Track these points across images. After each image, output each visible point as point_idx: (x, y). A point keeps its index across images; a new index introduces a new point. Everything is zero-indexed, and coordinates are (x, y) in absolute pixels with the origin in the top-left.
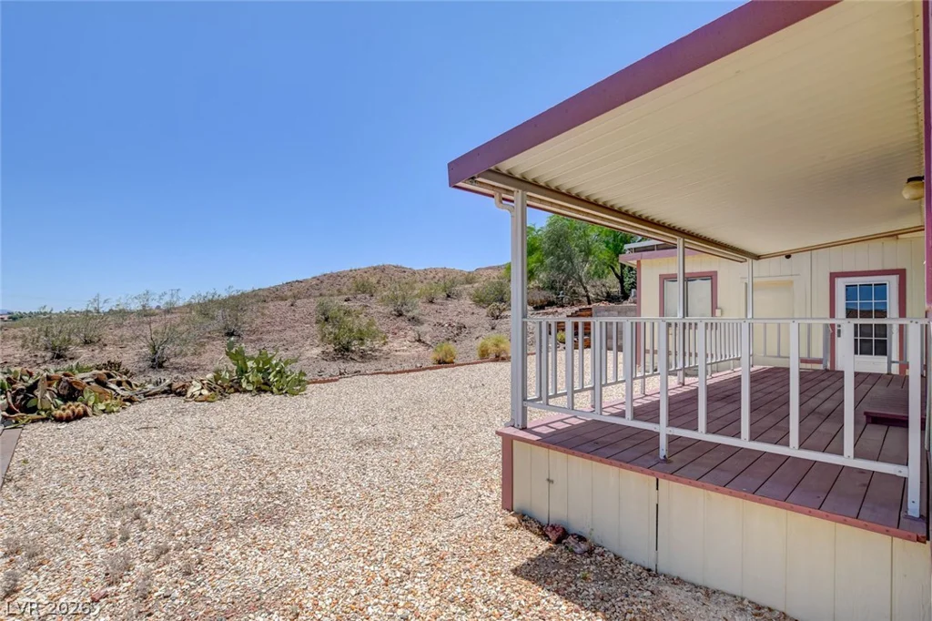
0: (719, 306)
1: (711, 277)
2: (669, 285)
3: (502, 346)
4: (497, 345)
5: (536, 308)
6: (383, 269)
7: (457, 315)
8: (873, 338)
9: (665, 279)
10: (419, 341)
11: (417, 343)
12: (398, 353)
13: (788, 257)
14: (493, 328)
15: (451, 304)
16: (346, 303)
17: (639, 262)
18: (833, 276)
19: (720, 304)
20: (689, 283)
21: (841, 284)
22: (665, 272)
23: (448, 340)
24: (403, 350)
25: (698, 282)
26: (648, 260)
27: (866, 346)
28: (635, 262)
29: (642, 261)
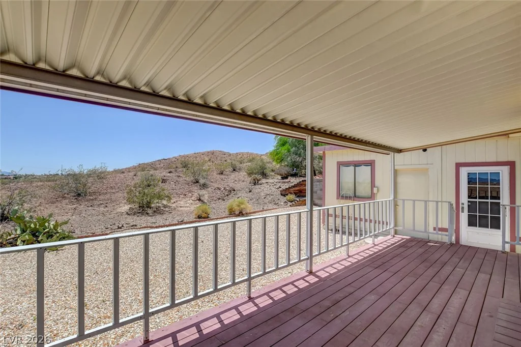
0: (376, 185)
1: (371, 164)
2: (343, 169)
3: (242, 206)
4: (239, 206)
5: (283, 178)
6: (213, 153)
7: (233, 182)
8: (489, 215)
9: (340, 164)
10: (200, 200)
11: (198, 201)
12: (182, 208)
13: (425, 150)
14: (250, 192)
15: (234, 176)
16: (169, 174)
17: (324, 152)
18: (459, 166)
19: (377, 183)
20: (356, 167)
21: (464, 172)
22: (341, 160)
23: (219, 199)
24: (186, 207)
25: (363, 167)
26: (330, 151)
27: (483, 221)
28: (322, 152)
29: (326, 152)
